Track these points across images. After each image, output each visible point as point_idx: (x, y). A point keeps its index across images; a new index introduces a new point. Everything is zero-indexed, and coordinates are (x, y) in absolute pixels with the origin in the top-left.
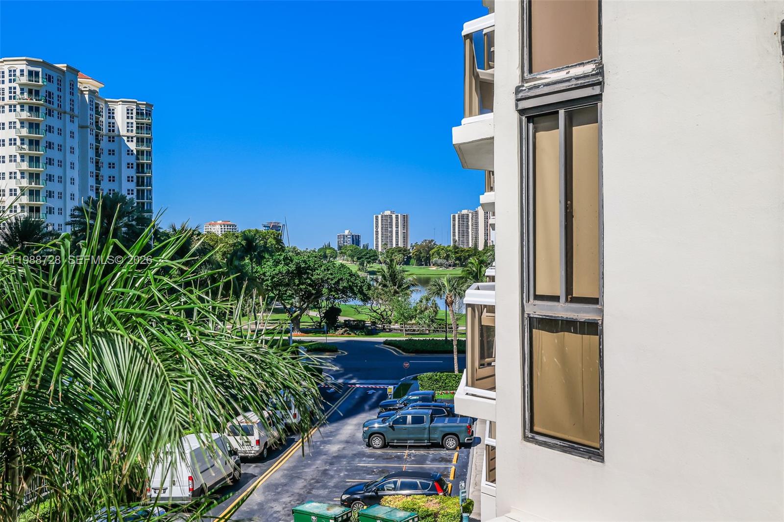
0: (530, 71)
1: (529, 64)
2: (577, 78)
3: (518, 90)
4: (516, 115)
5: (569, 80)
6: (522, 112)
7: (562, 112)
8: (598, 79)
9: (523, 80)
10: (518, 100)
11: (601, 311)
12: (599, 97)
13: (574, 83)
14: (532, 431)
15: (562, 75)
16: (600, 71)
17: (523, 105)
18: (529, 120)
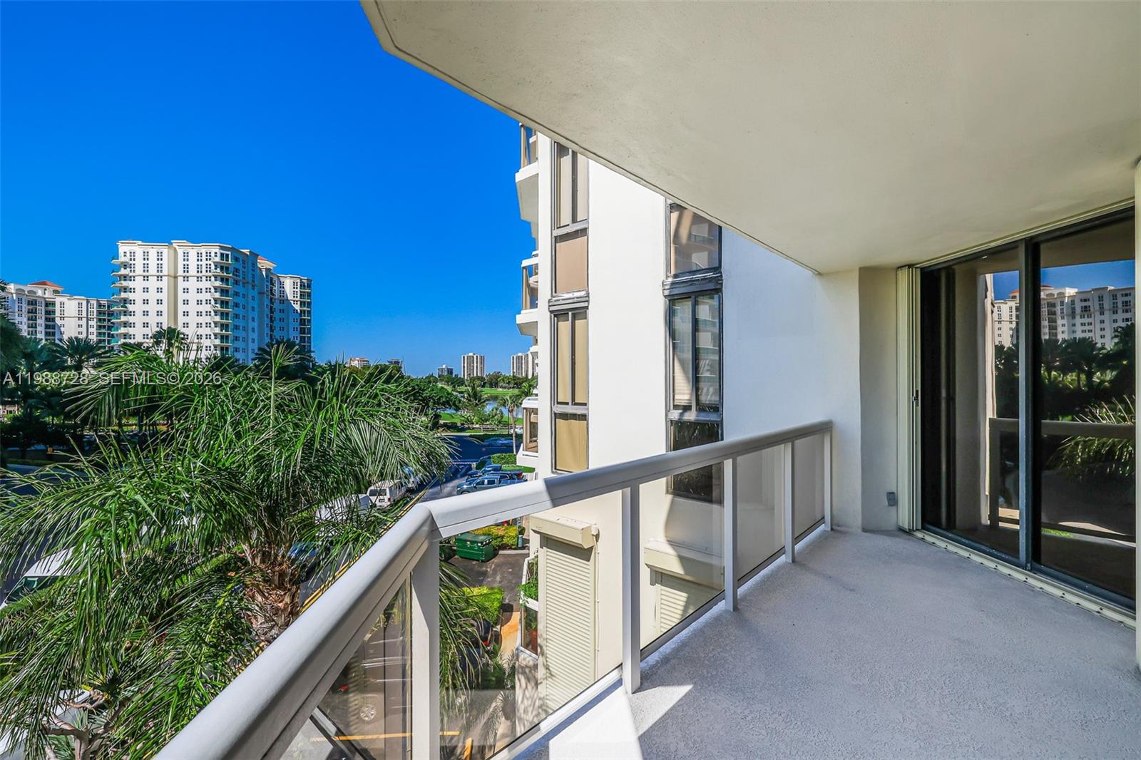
0: (556, 292)
1: (555, 288)
2: (578, 298)
3: (549, 301)
4: (549, 313)
5: (573, 298)
6: (551, 312)
7: (570, 313)
8: (586, 299)
9: (552, 296)
10: (550, 306)
11: (588, 410)
12: (587, 307)
13: (576, 300)
15: (570, 295)
16: (588, 295)
17: (552, 308)
18: (555, 316)
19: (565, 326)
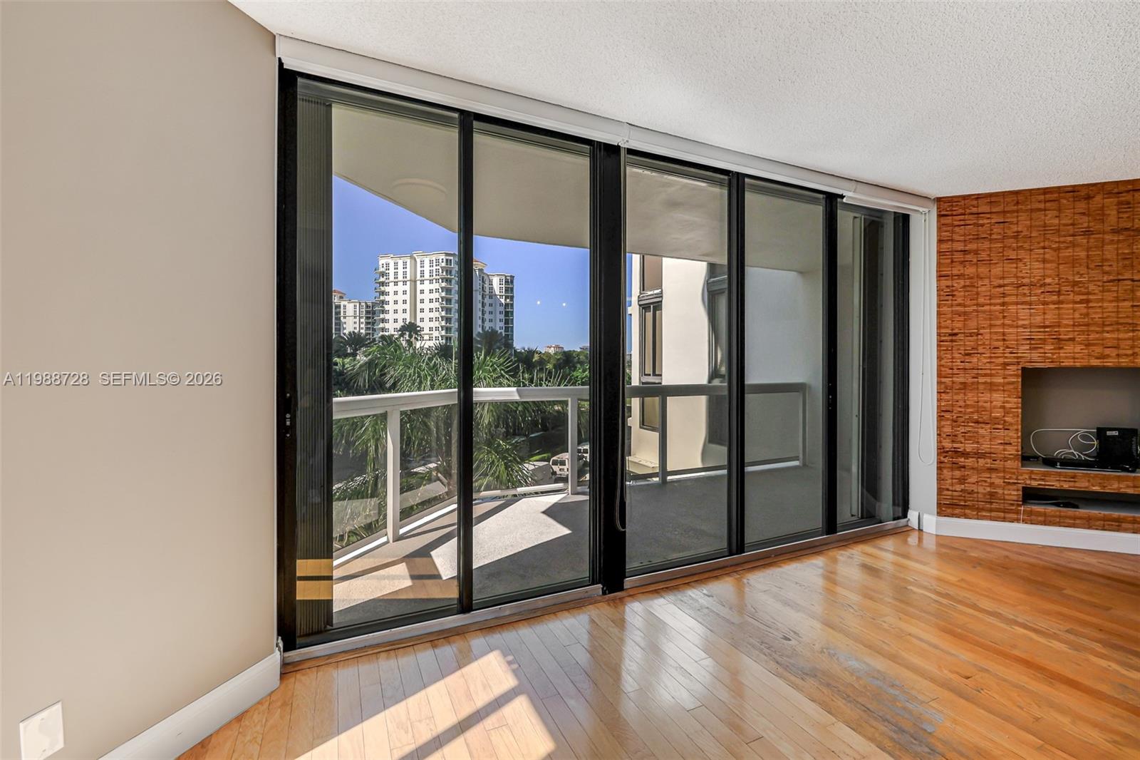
0: (643, 290)
1: (643, 288)
2: (656, 294)
3: (639, 297)
4: (638, 306)
5: (653, 295)
6: (640, 305)
7: (652, 306)
8: (660, 295)
9: (641, 294)
10: (639, 301)
11: (662, 379)
12: (661, 301)
13: (655, 296)
14: (643, 424)
15: (651, 293)
16: (662, 292)
17: (641, 303)
18: (643, 308)
19: (649, 315)
